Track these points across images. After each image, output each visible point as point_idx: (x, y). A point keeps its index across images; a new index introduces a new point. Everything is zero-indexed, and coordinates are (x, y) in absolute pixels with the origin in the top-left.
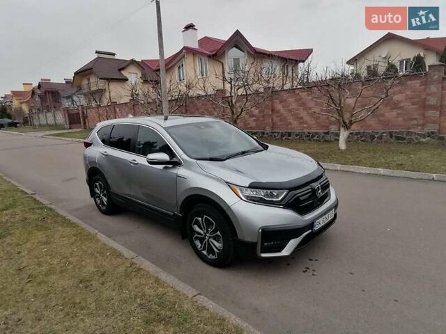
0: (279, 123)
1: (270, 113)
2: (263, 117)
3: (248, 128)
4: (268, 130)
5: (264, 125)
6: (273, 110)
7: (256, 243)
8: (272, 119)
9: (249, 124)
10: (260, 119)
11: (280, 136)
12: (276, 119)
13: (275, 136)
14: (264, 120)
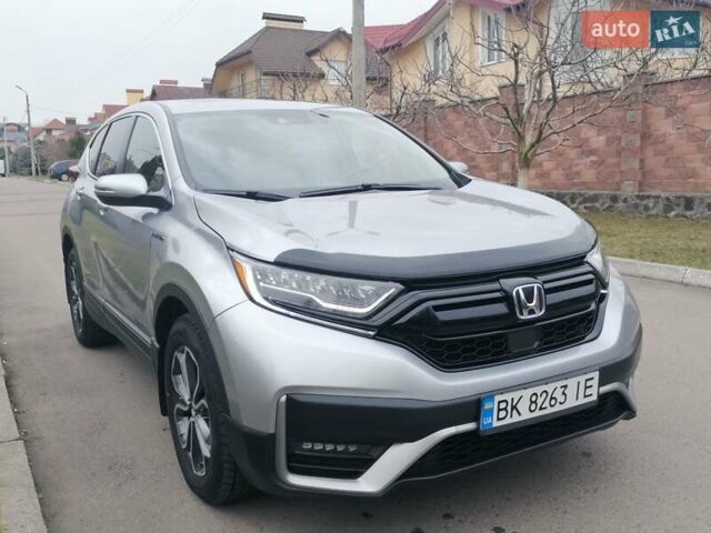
0: (664, 172)
1: (638, 143)
2: (618, 153)
3: (575, 185)
4: (629, 189)
5: (617, 178)
6: (645, 136)
7: (273, 437)
8: (642, 161)
9: (578, 173)
10: (612, 160)
11: (661, 206)
12: (653, 161)
13: (646, 208)
14: (618, 164)
